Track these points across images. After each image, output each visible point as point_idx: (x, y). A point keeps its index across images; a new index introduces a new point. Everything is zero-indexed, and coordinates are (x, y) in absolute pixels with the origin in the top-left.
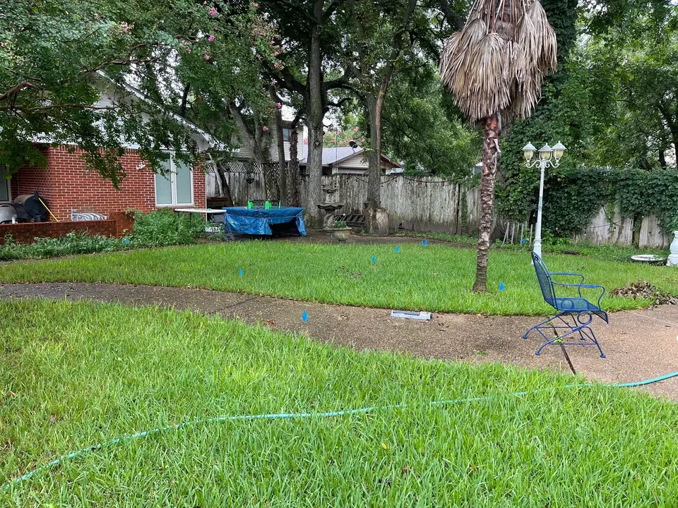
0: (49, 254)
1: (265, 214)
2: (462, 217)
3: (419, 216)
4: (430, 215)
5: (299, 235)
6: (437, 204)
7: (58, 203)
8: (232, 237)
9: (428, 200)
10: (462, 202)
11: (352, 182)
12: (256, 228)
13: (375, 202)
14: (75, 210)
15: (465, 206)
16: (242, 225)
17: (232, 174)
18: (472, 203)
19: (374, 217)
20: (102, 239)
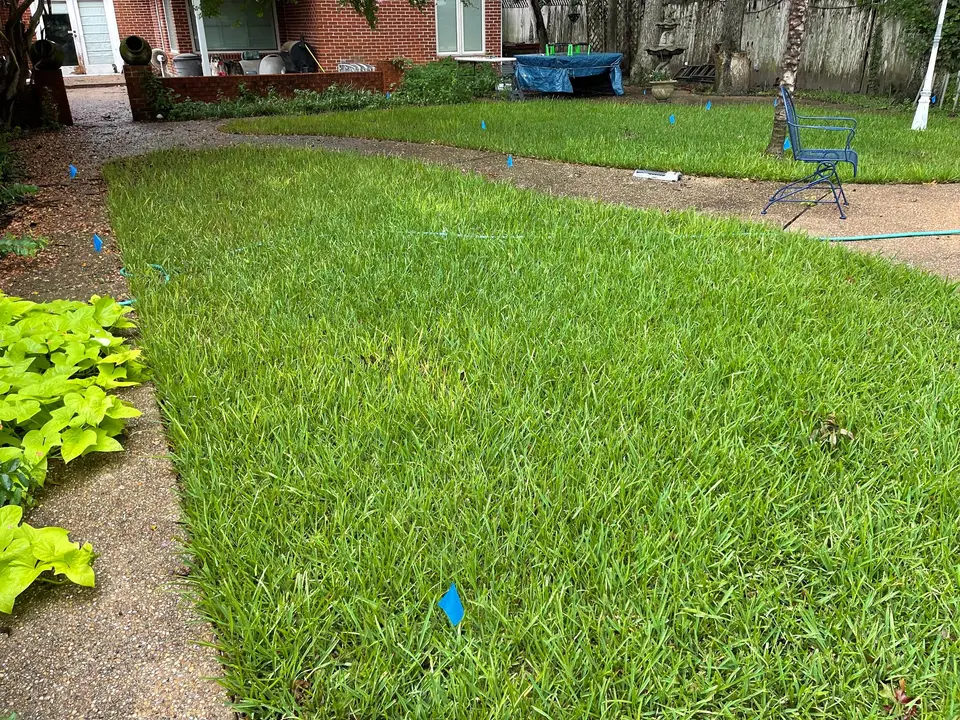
0: (309, 109)
1: (565, 63)
2: (872, 64)
3: (806, 63)
4: (823, 63)
5: (612, 93)
6: (837, 44)
7: (325, 51)
8: (521, 96)
9: (823, 38)
10: (875, 40)
11: (715, 12)
12: (552, 83)
13: (732, 42)
14: (345, 60)
15: (878, 47)
16: (536, 79)
17: (553, 8)
18: (890, 42)
19: (728, 65)
20: (365, 94)
